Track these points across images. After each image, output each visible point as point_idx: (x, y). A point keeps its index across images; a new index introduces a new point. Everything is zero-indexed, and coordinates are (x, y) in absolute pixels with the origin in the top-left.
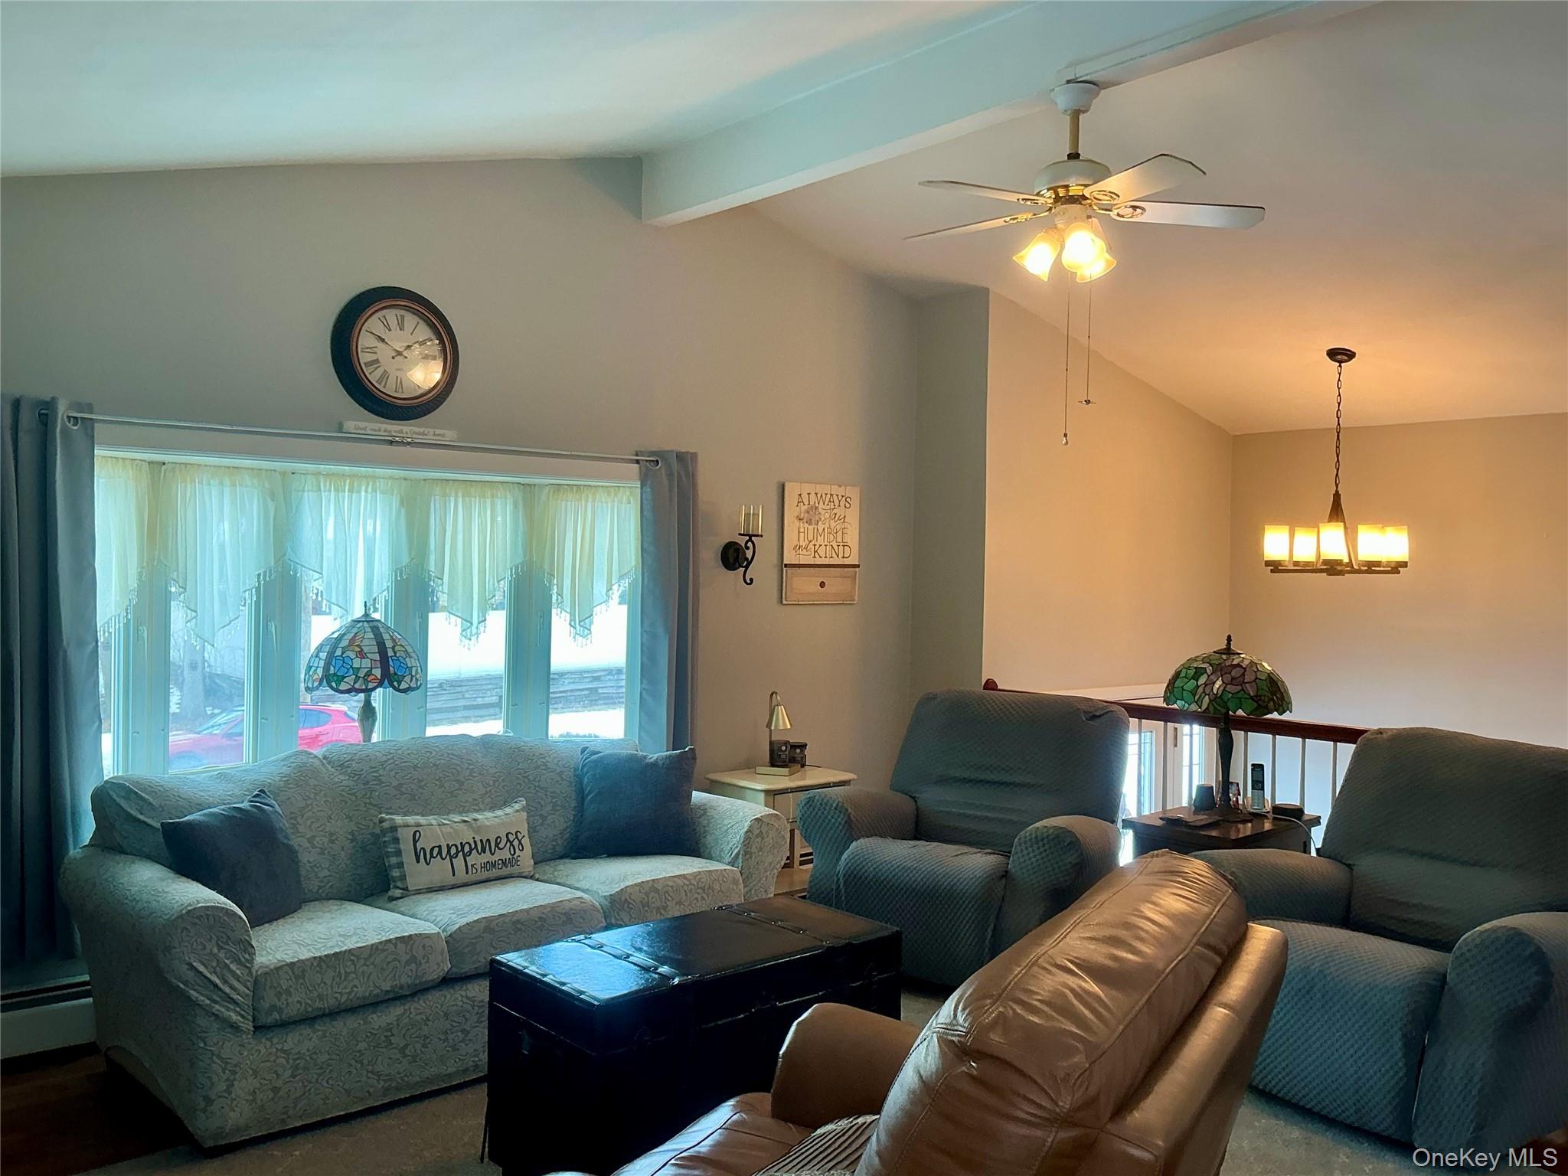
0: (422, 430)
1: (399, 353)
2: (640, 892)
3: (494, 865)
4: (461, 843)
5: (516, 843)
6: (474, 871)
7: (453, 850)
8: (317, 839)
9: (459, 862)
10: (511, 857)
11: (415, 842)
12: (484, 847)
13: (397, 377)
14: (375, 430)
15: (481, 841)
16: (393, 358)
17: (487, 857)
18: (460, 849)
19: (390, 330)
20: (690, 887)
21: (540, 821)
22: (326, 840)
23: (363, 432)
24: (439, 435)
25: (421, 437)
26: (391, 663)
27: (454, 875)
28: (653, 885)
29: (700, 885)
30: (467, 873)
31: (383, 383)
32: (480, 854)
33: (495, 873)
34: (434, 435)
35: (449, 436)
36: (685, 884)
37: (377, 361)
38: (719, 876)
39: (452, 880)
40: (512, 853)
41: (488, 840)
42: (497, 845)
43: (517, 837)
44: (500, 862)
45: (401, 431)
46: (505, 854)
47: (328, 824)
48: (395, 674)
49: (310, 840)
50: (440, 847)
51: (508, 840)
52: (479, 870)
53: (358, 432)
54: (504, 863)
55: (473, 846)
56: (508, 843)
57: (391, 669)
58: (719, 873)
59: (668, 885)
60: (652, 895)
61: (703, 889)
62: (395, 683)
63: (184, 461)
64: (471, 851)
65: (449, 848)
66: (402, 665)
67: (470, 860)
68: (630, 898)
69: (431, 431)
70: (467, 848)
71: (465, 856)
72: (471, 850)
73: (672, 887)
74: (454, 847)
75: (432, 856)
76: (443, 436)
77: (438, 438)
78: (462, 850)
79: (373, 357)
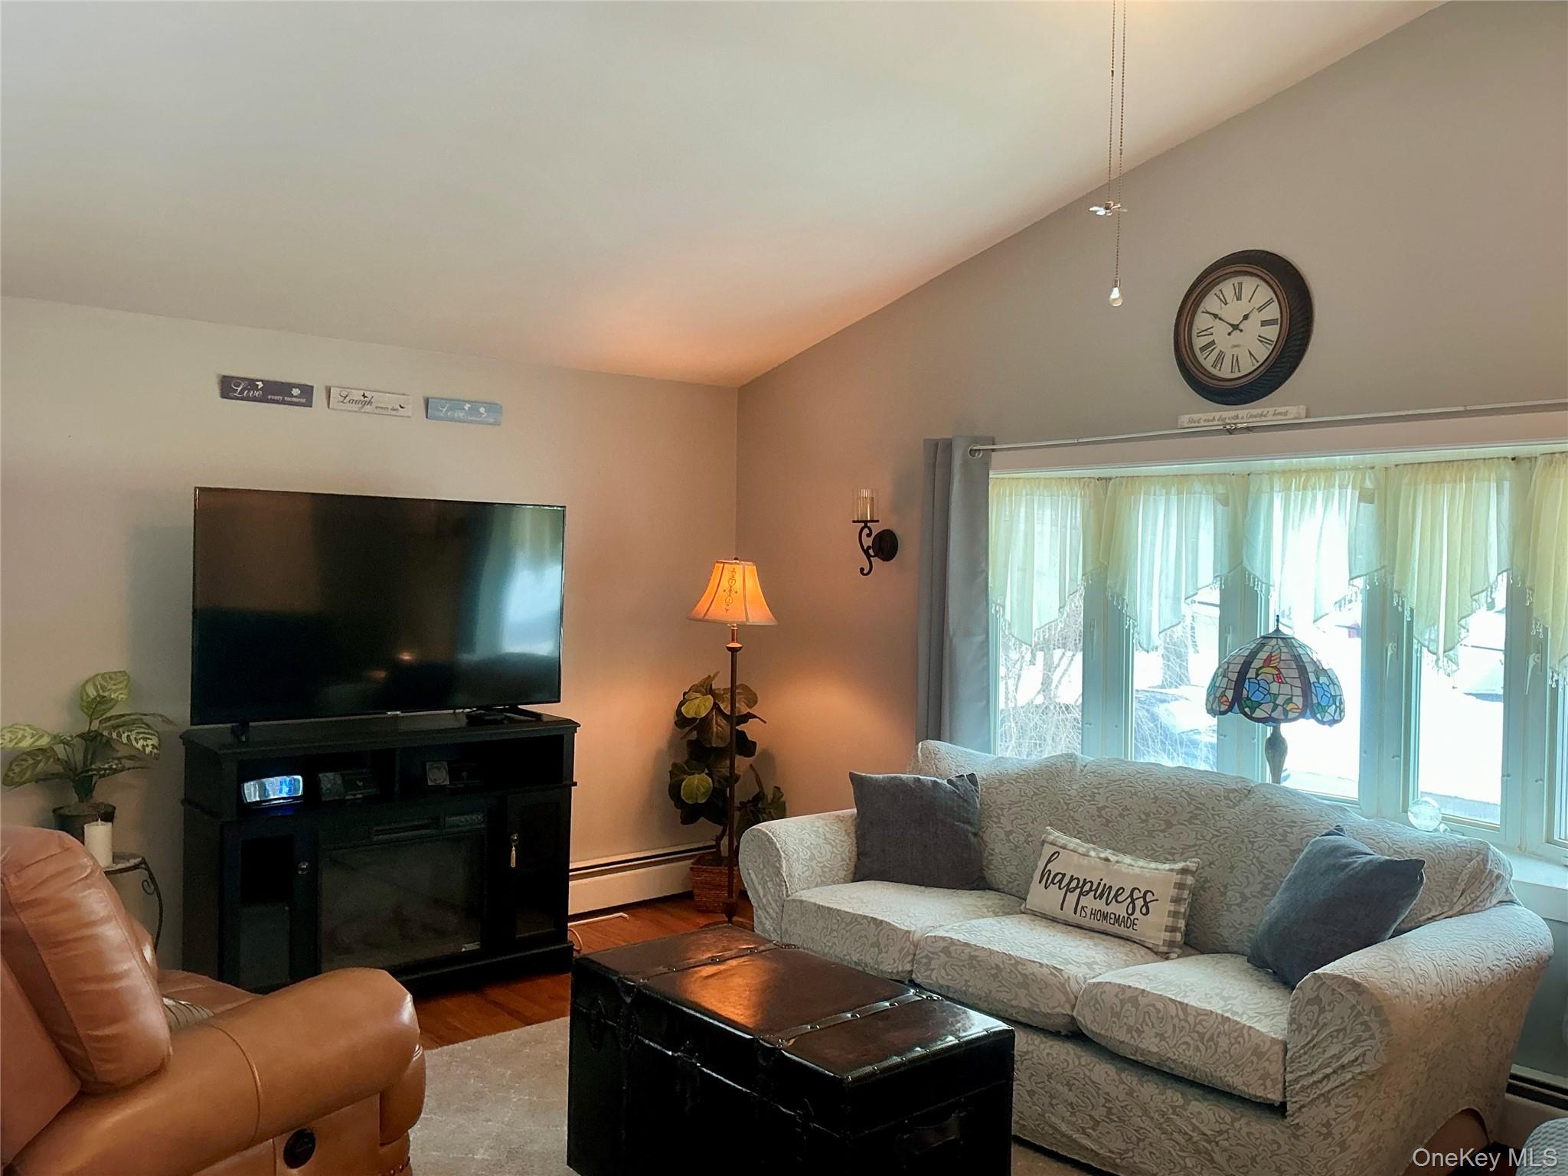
0: (1259, 411)
1: (1235, 327)
2: (1117, 996)
3: (1105, 916)
4: (1085, 880)
5: (1140, 903)
6: (1083, 914)
7: (1074, 884)
8: (1014, 835)
9: (1072, 898)
10: (1126, 916)
11: (1049, 861)
12: (1103, 892)
13: (1233, 355)
14: (1209, 421)
15: (1105, 885)
16: (1229, 334)
17: (1099, 905)
18: (1080, 885)
19: (1226, 304)
20: (1183, 1023)
21: (1239, 900)
22: (1022, 839)
23: (1197, 425)
24: (1280, 414)
25: (1258, 419)
26: (1246, 686)
27: (1062, 909)
28: (1137, 996)
29: (1199, 1028)
30: (1075, 913)
31: (1218, 368)
32: (1095, 898)
33: (1104, 925)
34: (1274, 415)
35: (1294, 412)
36: (1177, 1015)
37: (1213, 343)
38: (1235, 1031)
39: (1057, 912)
40: (1130, 912)
41: (1110, 887)
42: (1116, 896)
43: (1144, 897)
44: (1113, 916)
45: (1237, 417)
46: (1121, 910)
47: (1030, 824)
48: (1248, 699)
49: (1008, 833)
50: (1064, 875)
51: (1131, 895)
52: (1088, 916)
53: (1191, 425)
54: (1117, 920)
55: (1094, 888)
56: (1129, 899)
57: (1245, 692)
58: (1238, 1026)
59: (1153, 1005)
60: (1128, 1006)
61: (1202, 1036)
62: (1247, 710)
63: (1037, 476)
64: (1088, 892)
65: (1072, 879)
66: (1261, 689)
67: (1084, 901)
68: (1101, 996)
69: (1271, 410)
70: (1087, 887)
71: (1081, 894)
72: (1090, 890)
73: (1158, 1011)
74: (1076, 881)
75: (1052, 882)
76: (1286, 414)
77: (1279, 417)
78: (1081, 887)
79: (1207, 340)
